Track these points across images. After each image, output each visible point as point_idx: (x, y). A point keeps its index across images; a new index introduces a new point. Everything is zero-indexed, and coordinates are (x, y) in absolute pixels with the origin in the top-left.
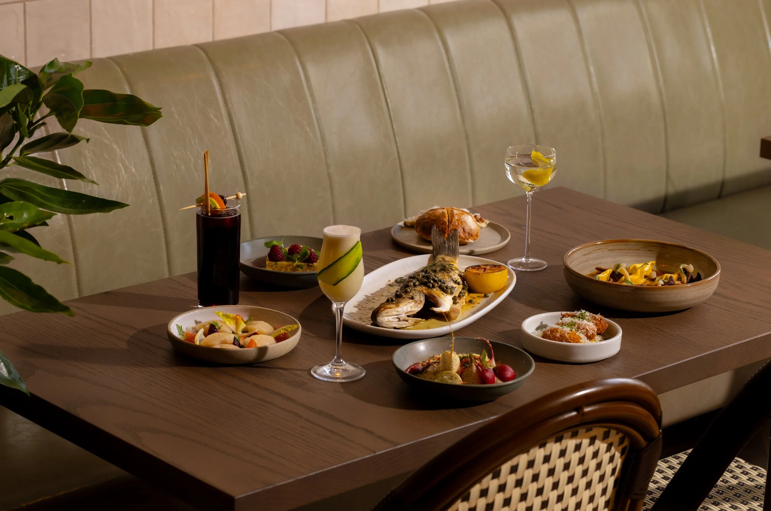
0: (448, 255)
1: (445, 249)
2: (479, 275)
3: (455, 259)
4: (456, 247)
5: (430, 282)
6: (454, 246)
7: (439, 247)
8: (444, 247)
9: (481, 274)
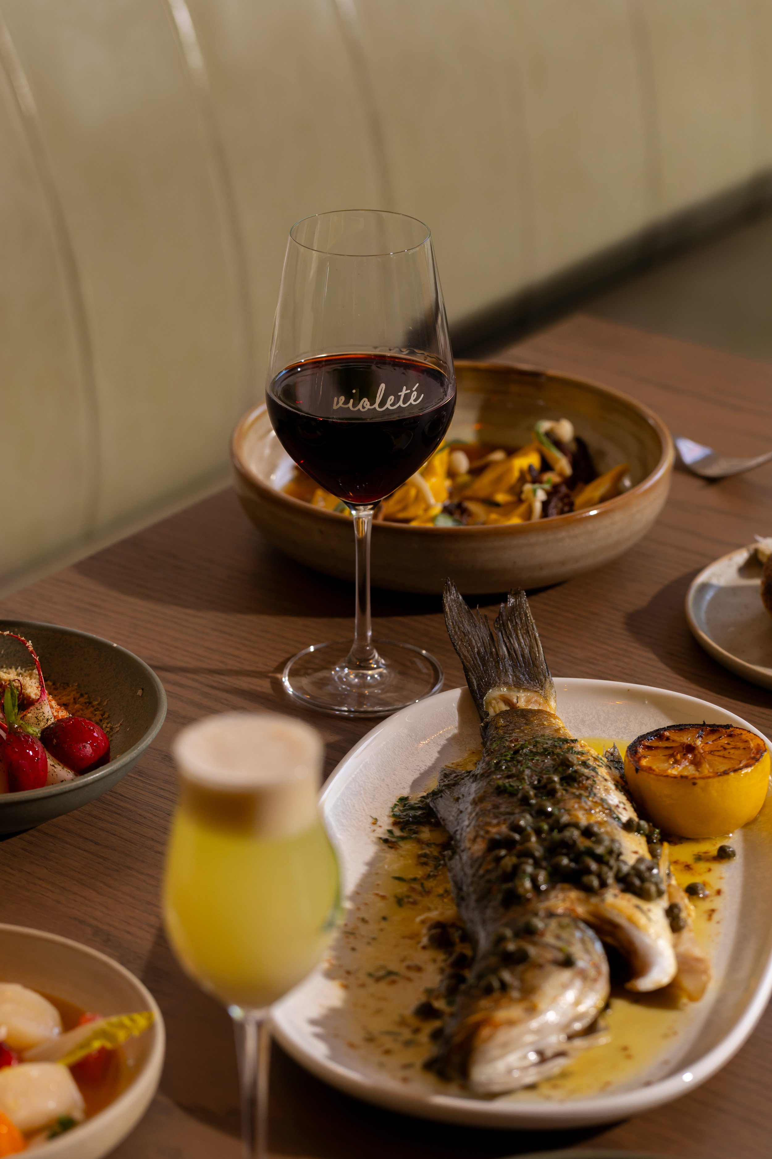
0: (518, 685)
1: (504, 666)
2: (694, 784)
3: (546, 699)
4: (535, 654)
5: (588, 871)
6: (527, 651)
7: (482, 659)
8: (497, 658)
9: (700, 782)
